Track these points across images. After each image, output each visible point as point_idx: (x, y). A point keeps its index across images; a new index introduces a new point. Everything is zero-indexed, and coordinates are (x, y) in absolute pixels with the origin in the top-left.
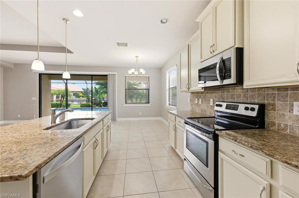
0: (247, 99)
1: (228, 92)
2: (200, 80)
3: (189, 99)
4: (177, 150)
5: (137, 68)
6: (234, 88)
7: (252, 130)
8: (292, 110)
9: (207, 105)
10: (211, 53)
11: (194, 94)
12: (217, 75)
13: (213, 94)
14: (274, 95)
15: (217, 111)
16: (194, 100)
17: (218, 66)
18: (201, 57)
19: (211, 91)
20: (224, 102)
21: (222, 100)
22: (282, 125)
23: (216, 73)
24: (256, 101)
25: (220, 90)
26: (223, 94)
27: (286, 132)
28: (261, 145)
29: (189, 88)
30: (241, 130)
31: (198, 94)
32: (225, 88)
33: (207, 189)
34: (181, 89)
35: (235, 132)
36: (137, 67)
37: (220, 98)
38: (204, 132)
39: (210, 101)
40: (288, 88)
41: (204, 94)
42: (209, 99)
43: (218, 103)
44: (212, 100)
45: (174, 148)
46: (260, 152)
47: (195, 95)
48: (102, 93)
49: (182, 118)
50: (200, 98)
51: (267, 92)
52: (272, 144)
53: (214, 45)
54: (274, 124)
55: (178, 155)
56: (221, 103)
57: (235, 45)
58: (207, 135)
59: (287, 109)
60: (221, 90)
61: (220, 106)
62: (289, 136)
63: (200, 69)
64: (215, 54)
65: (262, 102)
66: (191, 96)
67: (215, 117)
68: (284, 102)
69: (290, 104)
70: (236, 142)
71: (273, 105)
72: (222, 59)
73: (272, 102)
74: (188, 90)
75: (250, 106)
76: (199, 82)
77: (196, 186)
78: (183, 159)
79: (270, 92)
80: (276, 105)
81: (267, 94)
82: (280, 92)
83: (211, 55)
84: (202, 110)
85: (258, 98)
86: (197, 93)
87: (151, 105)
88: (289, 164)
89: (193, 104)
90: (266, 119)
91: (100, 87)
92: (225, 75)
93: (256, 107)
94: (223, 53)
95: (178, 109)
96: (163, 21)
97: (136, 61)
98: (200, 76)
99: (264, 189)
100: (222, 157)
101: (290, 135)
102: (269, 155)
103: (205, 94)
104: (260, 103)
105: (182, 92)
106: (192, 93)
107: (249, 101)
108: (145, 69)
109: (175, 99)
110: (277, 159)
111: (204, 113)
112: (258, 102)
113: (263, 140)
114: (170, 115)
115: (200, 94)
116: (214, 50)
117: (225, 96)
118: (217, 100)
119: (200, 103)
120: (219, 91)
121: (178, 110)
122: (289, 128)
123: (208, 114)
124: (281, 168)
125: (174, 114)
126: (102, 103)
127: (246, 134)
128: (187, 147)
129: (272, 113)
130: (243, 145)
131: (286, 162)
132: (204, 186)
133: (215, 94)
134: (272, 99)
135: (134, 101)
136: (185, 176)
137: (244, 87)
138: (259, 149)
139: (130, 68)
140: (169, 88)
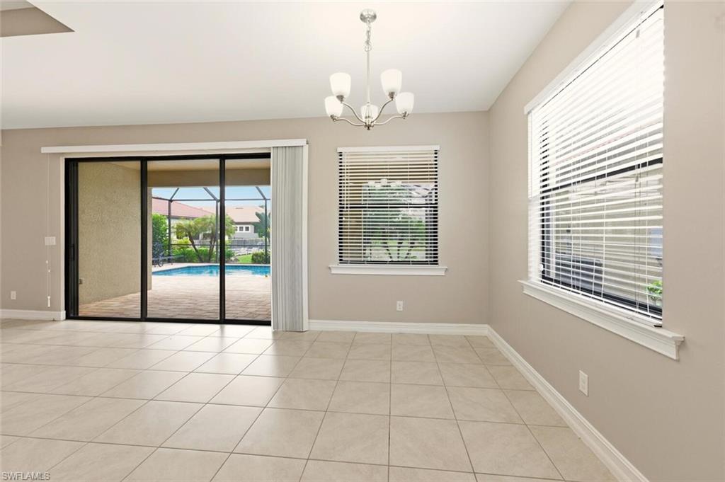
87: (446, 270)
140: (546, 191)
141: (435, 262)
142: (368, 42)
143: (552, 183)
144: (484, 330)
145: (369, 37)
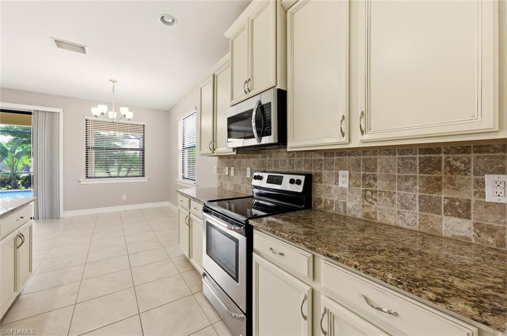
0: (293, 168)
1: (270, 157)
2: (229, 137)
3: (215, 167)
4: (192, 261)
5: (114, 105)
6: (278, 151)
7: (297, 212)
8: (338, 181)
9: (243, 178)
10: (246, 93)
11: (224, 160)
12: (252, 130)
13: (251, 159)
14: (321, 162)
15: (256, 187)
16: (222, 169)
17: (254, 114)
18: (232, 98)
19: (248, 155)
20: (265, 172)
21: (262, 169)
22: (328, 202)
23: (252, 127)
24: (303, 170)
25: (259, 153)
26: (264, 159)
27: (331, 211)
28: (303, 235)
29: (214, 150)
30: (283, 214)
31: (229, 160)
32: (267, 151)
33: (236, 319)
34: (201, 151)
35: (276, 218)
36: (113, 102)
37: (261, 166)
38: (232, 223)
39: (246, 171)
40: (334, 153)
41: (237, 160)
42: (245, 168)
43: (256, 174)
44: (249, 169)
45: (188, 257)
46: (302, 246)
47: (225, 162)
48: (19, 156)
49: (200, 201)
50: (232, 166)
51: (314, 157)
52: (316, 231)
53: (249, 80)
54: (320, 201)
55: (194, 269)
56: (261, 174)
57: (276, 84)
58: (237, 228)
59: (333, 180)
60: (262, 152)
61: (260, 178)
62: (334, 216)
63: (230, 118)
64: (251, 94)
65: (308, 171)
66: (218, 162)
67: (252, 196)
68: (331, 171)
69: (336, 173)
70: (274, 234)
71: (319, 176)
72: (260, 103)
73: (319, 171)
74: (211, 152)
75: (295, 177)
76: (229, 139)
77: (221, 317)
78: (202, 274)
79: (318, 157)
80: (323, 176)
81: (314, 160)
82: (327, 158)
83: (246, 96)
84: (235, 185)
85: (305, 165)
86: (229, 157)
87: (149, 179)
88: (330, 257)
89: (221, 176)
90: (313, 195)
91: (15, 139)
92: (264, 130)
93: (302, 178)
94: (262, 94)
95: (197, 186)
96: (165, 19)
97: (112, 89)
98: (229, 130)
99: (306, 298)
100: (257, 261)
101: (335, 214)
102: (311, 248)
103: (239, 160)
104: (307, 173)
105: (202, 155)
106: (221, 157)
107: (295, 170)
108: (131, 108)
109: (193, 168)
110: (319, 252)
111: (239, 191)
112: (305, 172)
113: (307, 227)
114: (180, 197)
115: (232, 159)
116: (250, 89)
117: (267, 162)
118: (256, 169)
119: (232, 174)
120: (259, 155)
121: (199, 187)
122: (335, 204)
123: (244, 192)
124: (323, 263)
125: (187, 196)
126: (19, 179)
127: (289, 219)
128: (207, 253)
129: (319, 186)
130: (283, 238)
131: (328, 255)
132: (231, 315)
133: (254, 159)
134: (319, 167)
135: (114, 173)
136: (205, 303)
137: (288, 150)
138: (300, 241)
139: (96, 103)
140: (184, 148)
141: (143, 176)
142: (113, 91)
143: (186, 146)
144: (167, 204)
145: (114, 89)
